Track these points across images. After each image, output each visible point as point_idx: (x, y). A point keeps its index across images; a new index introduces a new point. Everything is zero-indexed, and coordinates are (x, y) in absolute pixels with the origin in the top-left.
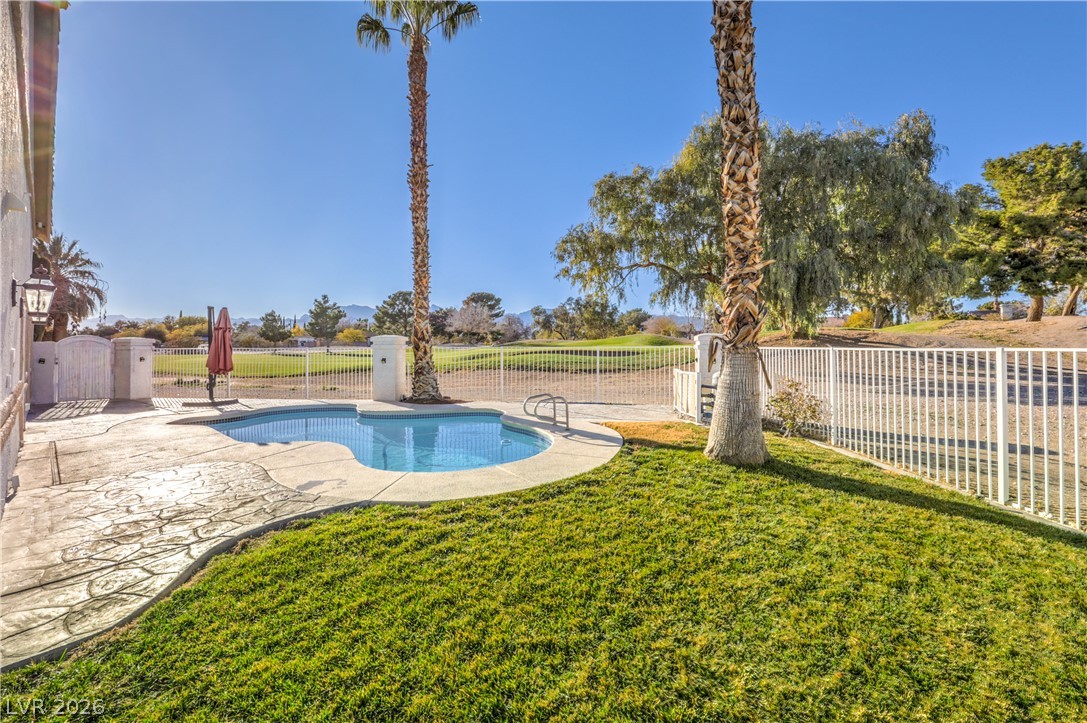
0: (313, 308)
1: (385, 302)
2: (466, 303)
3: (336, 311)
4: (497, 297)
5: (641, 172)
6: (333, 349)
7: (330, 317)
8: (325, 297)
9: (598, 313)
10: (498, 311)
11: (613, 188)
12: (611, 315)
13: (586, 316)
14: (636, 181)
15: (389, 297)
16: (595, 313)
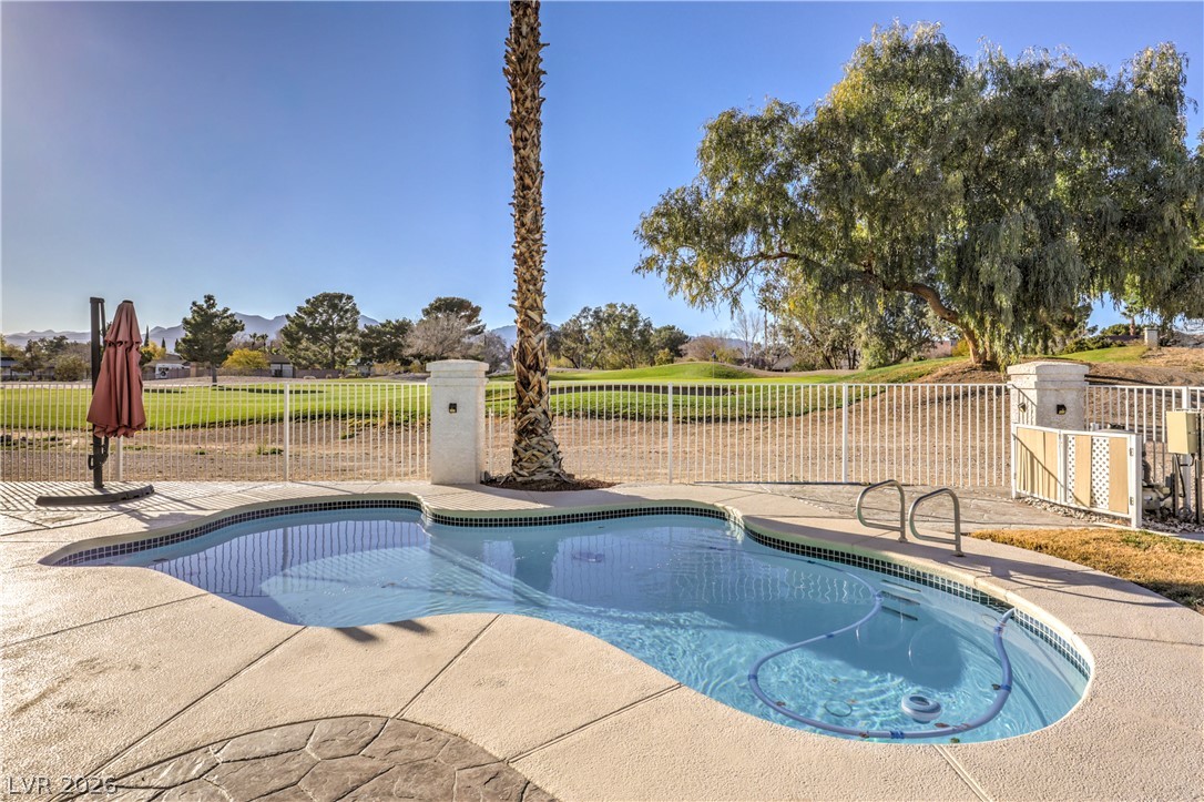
0: (189, 316)
1: (300, 309)
2: (427, 312)
3: (228, 321)
4: (474, 305)
5: (778, 112)
6: (223, 382)
7: (217, 331)
8: (209, 298)
9: (626, 331)
10: (476, 326)
11: (737, 132)
12: (641, 333)
13: (608, 334)
14: (769, 125)
15: (308, 301)
16: (620, 330)
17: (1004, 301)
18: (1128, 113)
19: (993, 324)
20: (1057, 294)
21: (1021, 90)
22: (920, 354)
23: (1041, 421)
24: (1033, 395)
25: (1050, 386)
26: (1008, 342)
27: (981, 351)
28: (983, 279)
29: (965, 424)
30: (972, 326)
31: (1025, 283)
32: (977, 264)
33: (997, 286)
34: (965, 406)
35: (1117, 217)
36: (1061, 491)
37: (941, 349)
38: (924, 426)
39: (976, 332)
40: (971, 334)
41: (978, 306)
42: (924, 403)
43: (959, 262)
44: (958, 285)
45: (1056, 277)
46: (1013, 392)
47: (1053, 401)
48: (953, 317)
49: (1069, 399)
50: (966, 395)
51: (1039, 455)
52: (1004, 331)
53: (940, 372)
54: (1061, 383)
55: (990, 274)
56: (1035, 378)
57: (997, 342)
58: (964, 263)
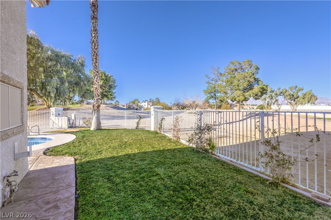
17: (52, 95)
18: (75, 66)
19: (50, 99)
20: (63, 95)
21: (56, 55)
22: (32, 104)
23: (56, 116)
24: (54, 112)
25: (57, 111)
26: (54, 103)
27: (48, 104)
28: (48, 90)
29: (44, 119)
30: (45, 99)
31: (57, 92)
32: (47, 87)
33: (51, 92)
34: (44, 116)
35: (74, 82)
36: (57, 126)
37: (38, 103)
38: (33, 120)
39: (47, 101)
40: (45, 101)
41: (47, 95)
42: (33, 116)
43: (42, 86)
44: (42, 91)
45: (63, 92)
46: (51, 112)
47: (58, 113)
48: (41, 97)
49: (60, 113)
50: (47, 113)
51: (54, 121)
52: (53, 101)
53: (38, 109)
54: (59, 111)
55: (49, 89)
56: (55, 110)
57: (51, 103)
58: (43, 86)
